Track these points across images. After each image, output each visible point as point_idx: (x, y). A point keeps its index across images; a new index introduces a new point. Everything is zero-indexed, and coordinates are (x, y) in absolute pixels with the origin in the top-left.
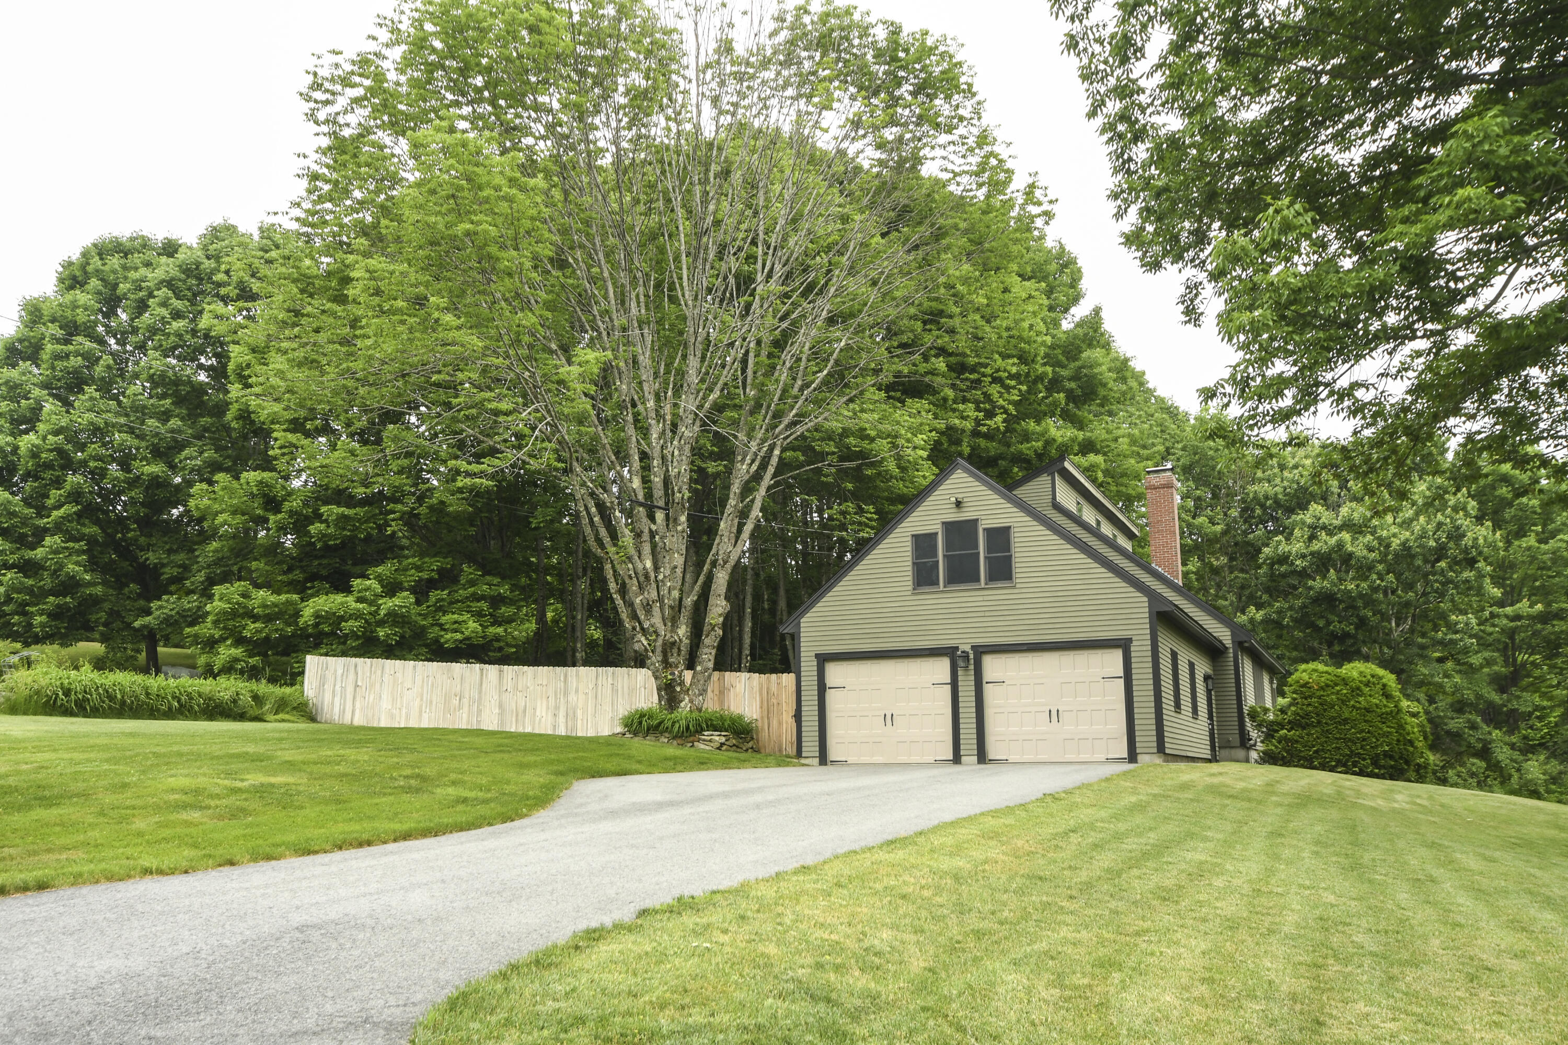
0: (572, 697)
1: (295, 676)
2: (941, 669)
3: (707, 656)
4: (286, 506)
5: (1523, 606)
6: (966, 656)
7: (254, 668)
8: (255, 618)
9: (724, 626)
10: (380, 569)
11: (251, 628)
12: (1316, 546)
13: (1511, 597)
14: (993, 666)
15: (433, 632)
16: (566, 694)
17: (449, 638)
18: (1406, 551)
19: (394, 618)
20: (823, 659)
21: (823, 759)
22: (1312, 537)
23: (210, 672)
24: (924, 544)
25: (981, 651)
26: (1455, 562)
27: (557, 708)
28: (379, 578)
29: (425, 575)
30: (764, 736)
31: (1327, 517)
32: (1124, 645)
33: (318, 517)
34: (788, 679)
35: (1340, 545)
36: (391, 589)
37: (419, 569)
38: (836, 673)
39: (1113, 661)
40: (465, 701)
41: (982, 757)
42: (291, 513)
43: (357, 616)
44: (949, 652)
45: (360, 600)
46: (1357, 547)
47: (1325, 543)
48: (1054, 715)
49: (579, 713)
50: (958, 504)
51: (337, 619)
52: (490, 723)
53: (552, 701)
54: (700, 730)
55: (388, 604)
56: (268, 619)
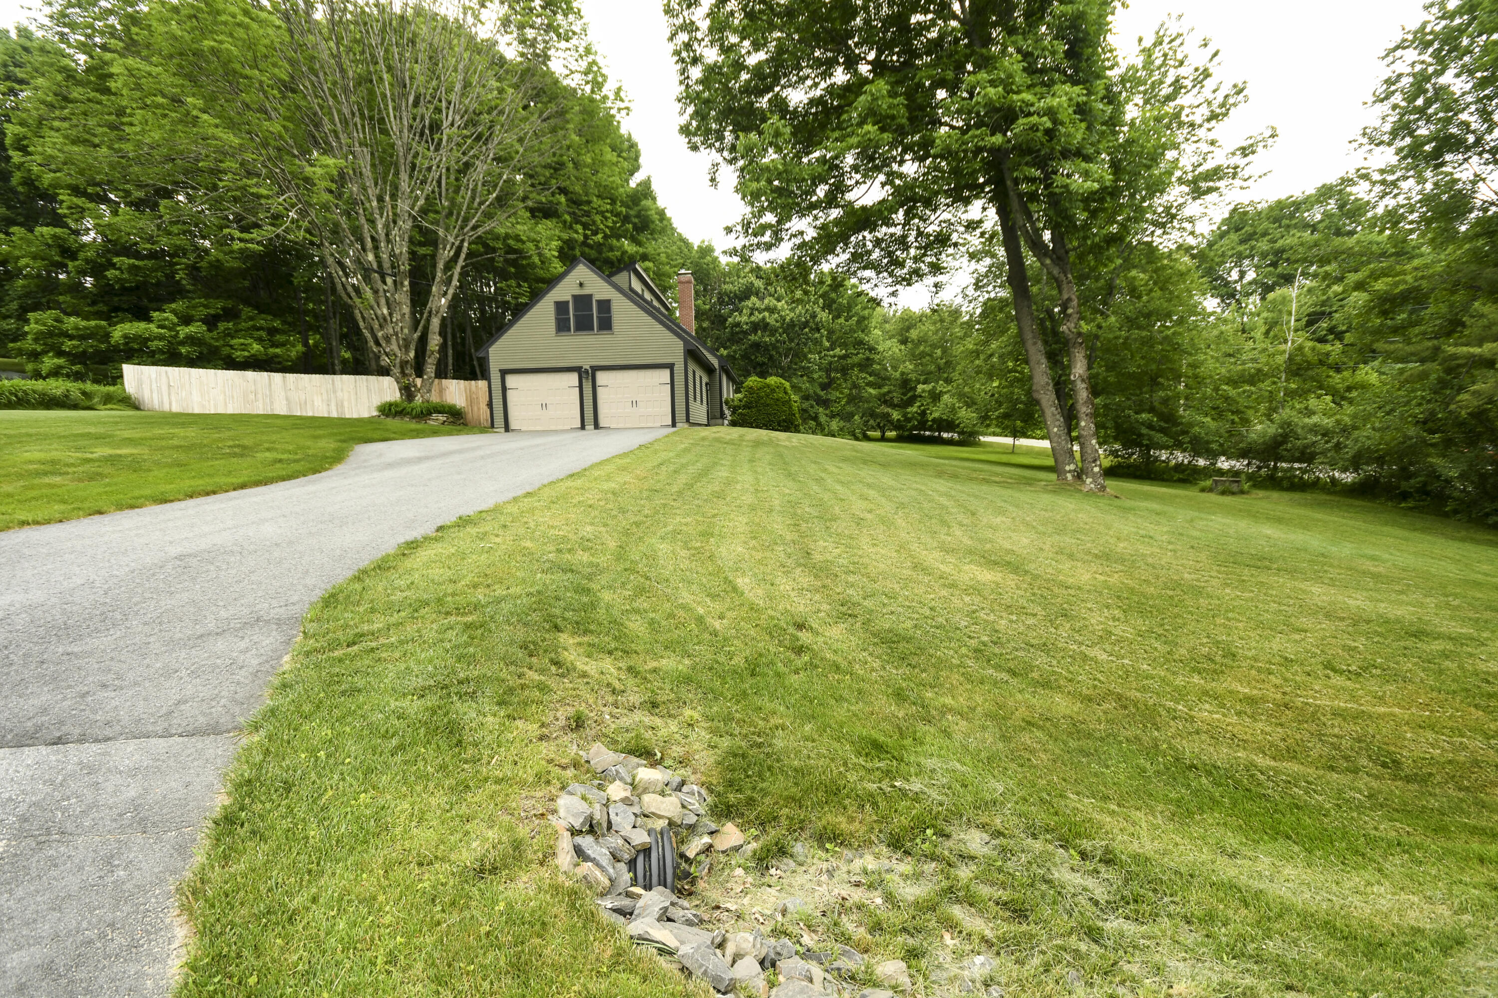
0: (339, 394)
1: (118, 378)
2: (573, 378)
3: (430, 369)
4: (81, 255)
5: (838, 351)
6: (587, 371)
7: (77, 373)
8: (71, 338)
9: (439, 352)
10: (173, 306)
11: (68, 345)
12: (753, 318)
13: (832, 348)
14: (602, 378)
15: (226, 351)
16: (335, 392)
17: (239, 355)
18: (792, 324)
19: (191, 340)
20: (504, 373)
21: (507, 428)
22: (752, 314)
23: (37, 375)
24: (561, 307)
25: (595, 369)
26: (811, 329)
27: (329, 400)
28: (174, 312)
29: (212, 312)
30: (469, 416)
31: (758, 304)
32: (671, 367)
33: (113, 266)
34: (482, 384)
35: (764, 318)
36: (187, 320)
37: (206, 307)
38: (512, 381)
39: (665, 375)
40: (260, 396)
41: (597, 426)
42: (87, 261)
43: (161, 338)
44: (577, 369)
45: (159, 327)
46: (771, 319)
47: (757, 317)
48: (635, 403)
49: (346, 404)
50: (581, 285)
51: (145, 340)
52: (281, 409)
53: (325, 396)
54: (430, 414)
55: (184, 331)
56: (82, 338)
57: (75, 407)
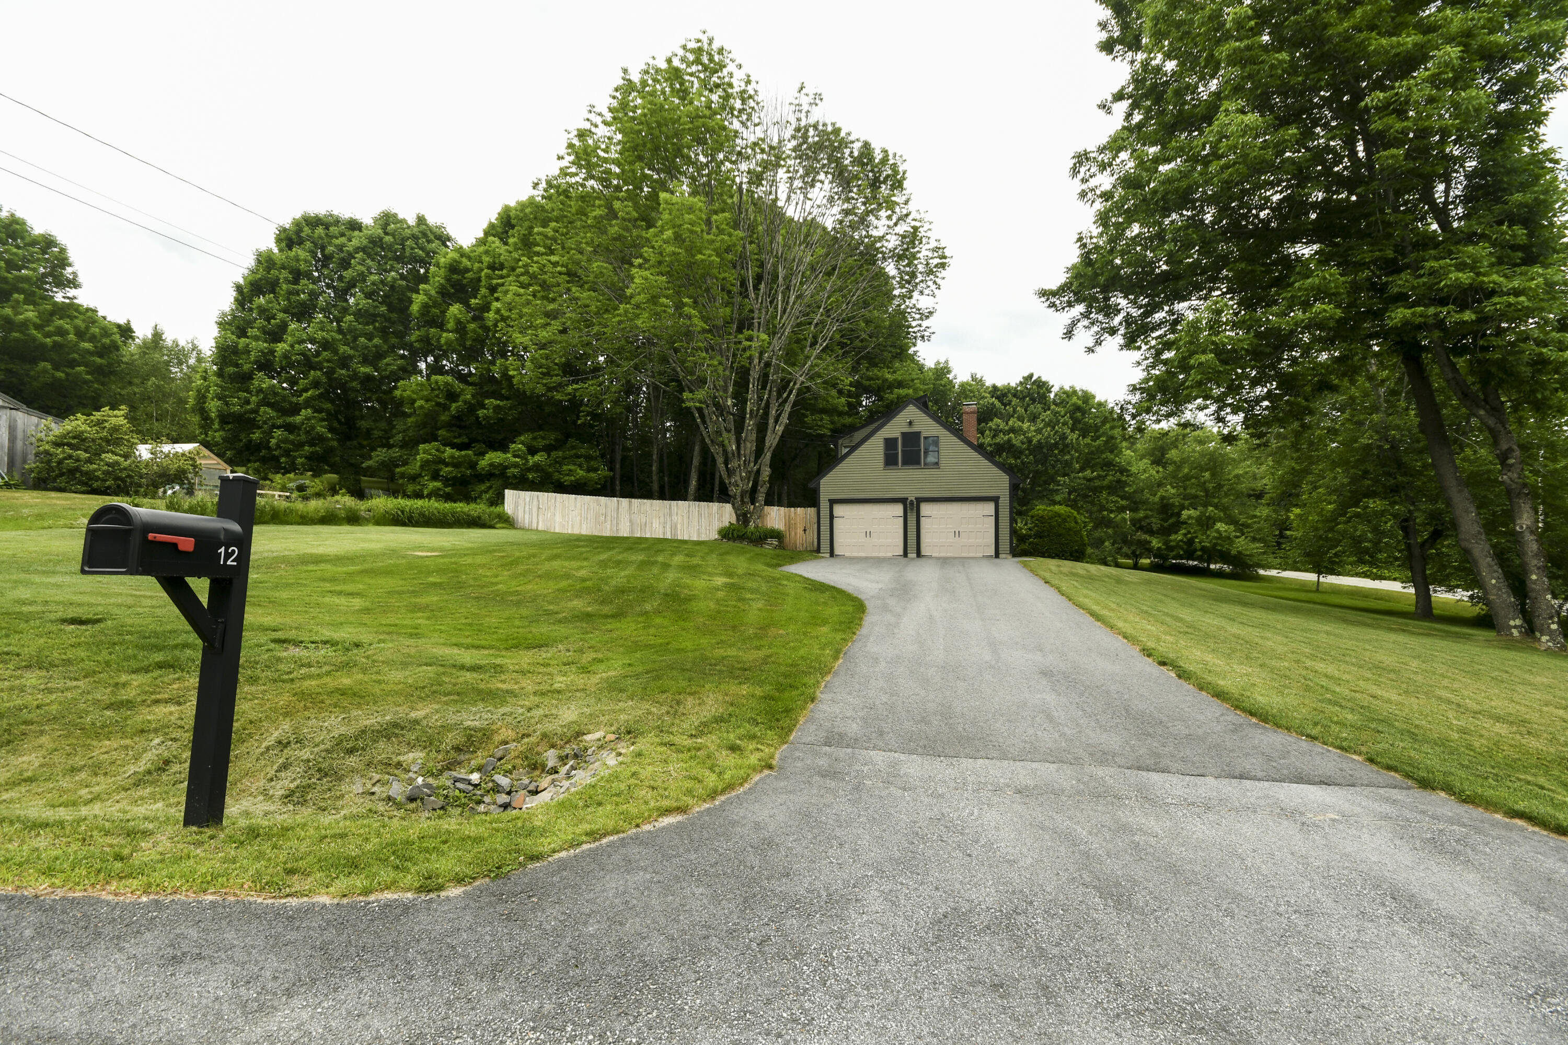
0: (675, 518)
2: (898, 509)
3: (761, 497)
4: (462, 398)
5: (1088, 473)
6: (912, 503)
7: (448, 494)
8: (447, 465)
9: (770, 481)
10: (522, 438)
11: (446, 470)
12: (998, 440)
13: (1082, 469)
14: (926, 509)
15: (556, 476)
16: (670, 515)
17: (567, 480)
18: (1040, 445)
19: (537, 467)
20: (833, 502)
21: (832, 554)
22: (994, 437)
23: (418, 495)
24: (890, 444)
25: (920, 500)
26: (1061, 451)
27: (665, 523)
28: (522, 443)
29: (547, 442)
30: (787, 540)
31: (1002, 425)
32: (995, 500)
33: (483, 406)
34: (811, 511)
35: (1009, 440)
36: (533, 451)
37: (543, 438)
38: (839, 510)
39: (990, 508)
40: (609, 518)
41: (919, 555)
42: (465, 402)
43: (516, 465)
44: (903, 501)
45: (515, 456)
46: (1017, 440)
47: (1002, 438)
48: (957, 534)
49: (679, 526)
50: (910, 423)
51: (503, 468)
52: (624, 532)
53: (662, 519)
54: (766, 538)
55: (533, 460)
56: (456, 465)
57: (483, 526)
